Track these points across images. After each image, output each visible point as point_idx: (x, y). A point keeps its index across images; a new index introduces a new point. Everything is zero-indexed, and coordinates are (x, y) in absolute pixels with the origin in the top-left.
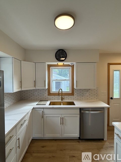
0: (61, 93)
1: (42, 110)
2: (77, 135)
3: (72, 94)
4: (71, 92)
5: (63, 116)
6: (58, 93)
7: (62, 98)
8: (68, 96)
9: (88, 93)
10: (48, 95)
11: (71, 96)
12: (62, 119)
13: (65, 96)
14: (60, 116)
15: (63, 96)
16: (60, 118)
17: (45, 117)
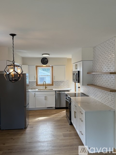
0: (45, 84)
1: (35, 92)
2: (54, 106)
3: (52, 85)
4: (51, 84)
5: (46, 95)
6: (43, 84)
7: (45, 87)
8: (49, 86)
9: (62, 84)
10: (36, 86)
11: (51, 86)
12: (46, 97)
13: (47, 86)
14: (45, 95)
15: (46, 86)
16: (44, 97)
17: (36, 96)
